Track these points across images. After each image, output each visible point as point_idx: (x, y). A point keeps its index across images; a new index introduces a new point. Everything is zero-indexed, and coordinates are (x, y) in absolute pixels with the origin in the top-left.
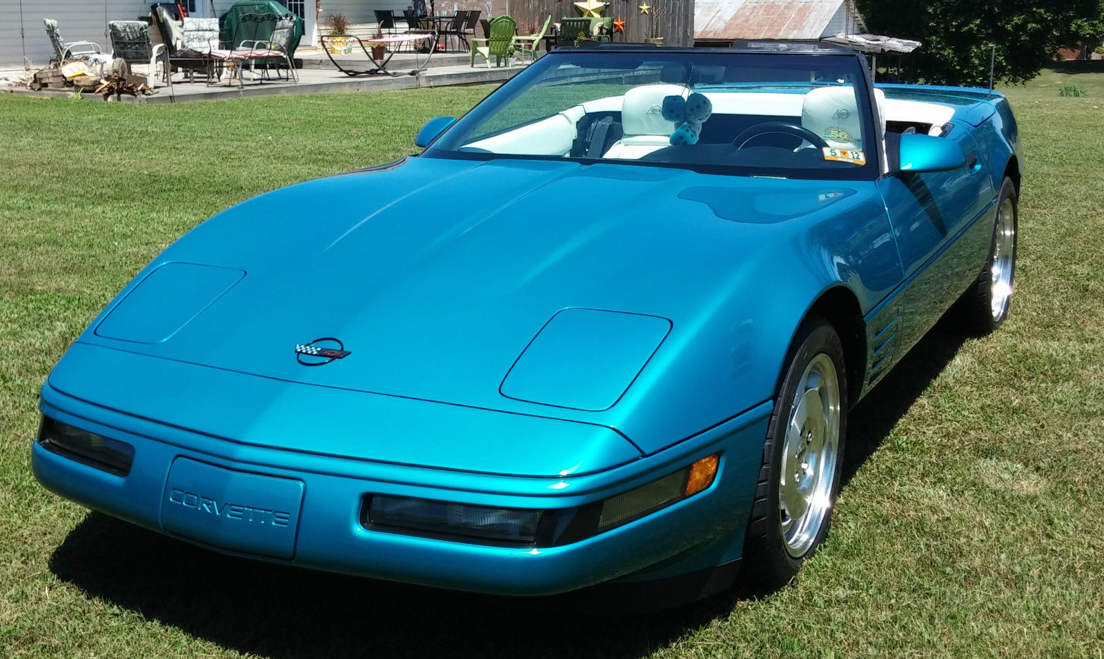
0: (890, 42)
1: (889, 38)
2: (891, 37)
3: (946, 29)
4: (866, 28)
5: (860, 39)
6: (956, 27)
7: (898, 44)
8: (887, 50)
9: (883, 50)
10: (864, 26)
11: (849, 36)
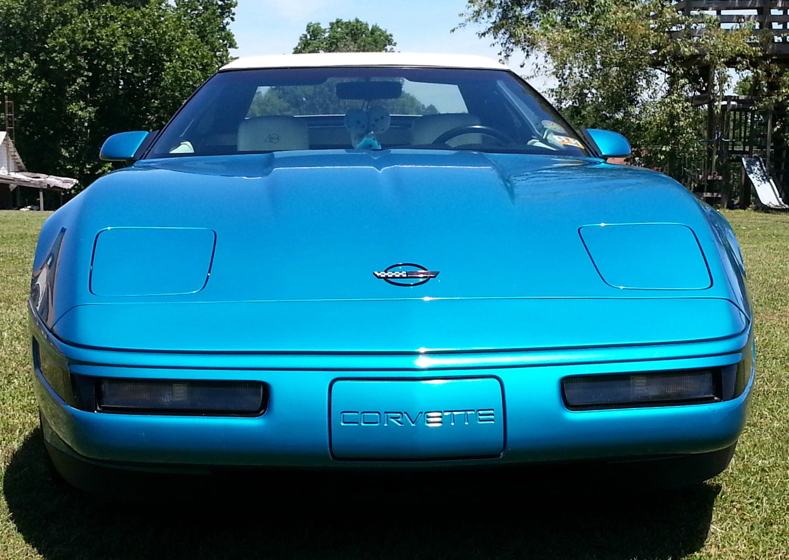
0: (49, 179)
1: (47, 176)
2: (49, 175)
3: (81, 171)
4: (24, 167)
5: (23, 176)
6: (89, 169)
7: (56, 180)
8: (51, 186)
9: (48, 185)
10: (22, 164)
11: (10, 173)
